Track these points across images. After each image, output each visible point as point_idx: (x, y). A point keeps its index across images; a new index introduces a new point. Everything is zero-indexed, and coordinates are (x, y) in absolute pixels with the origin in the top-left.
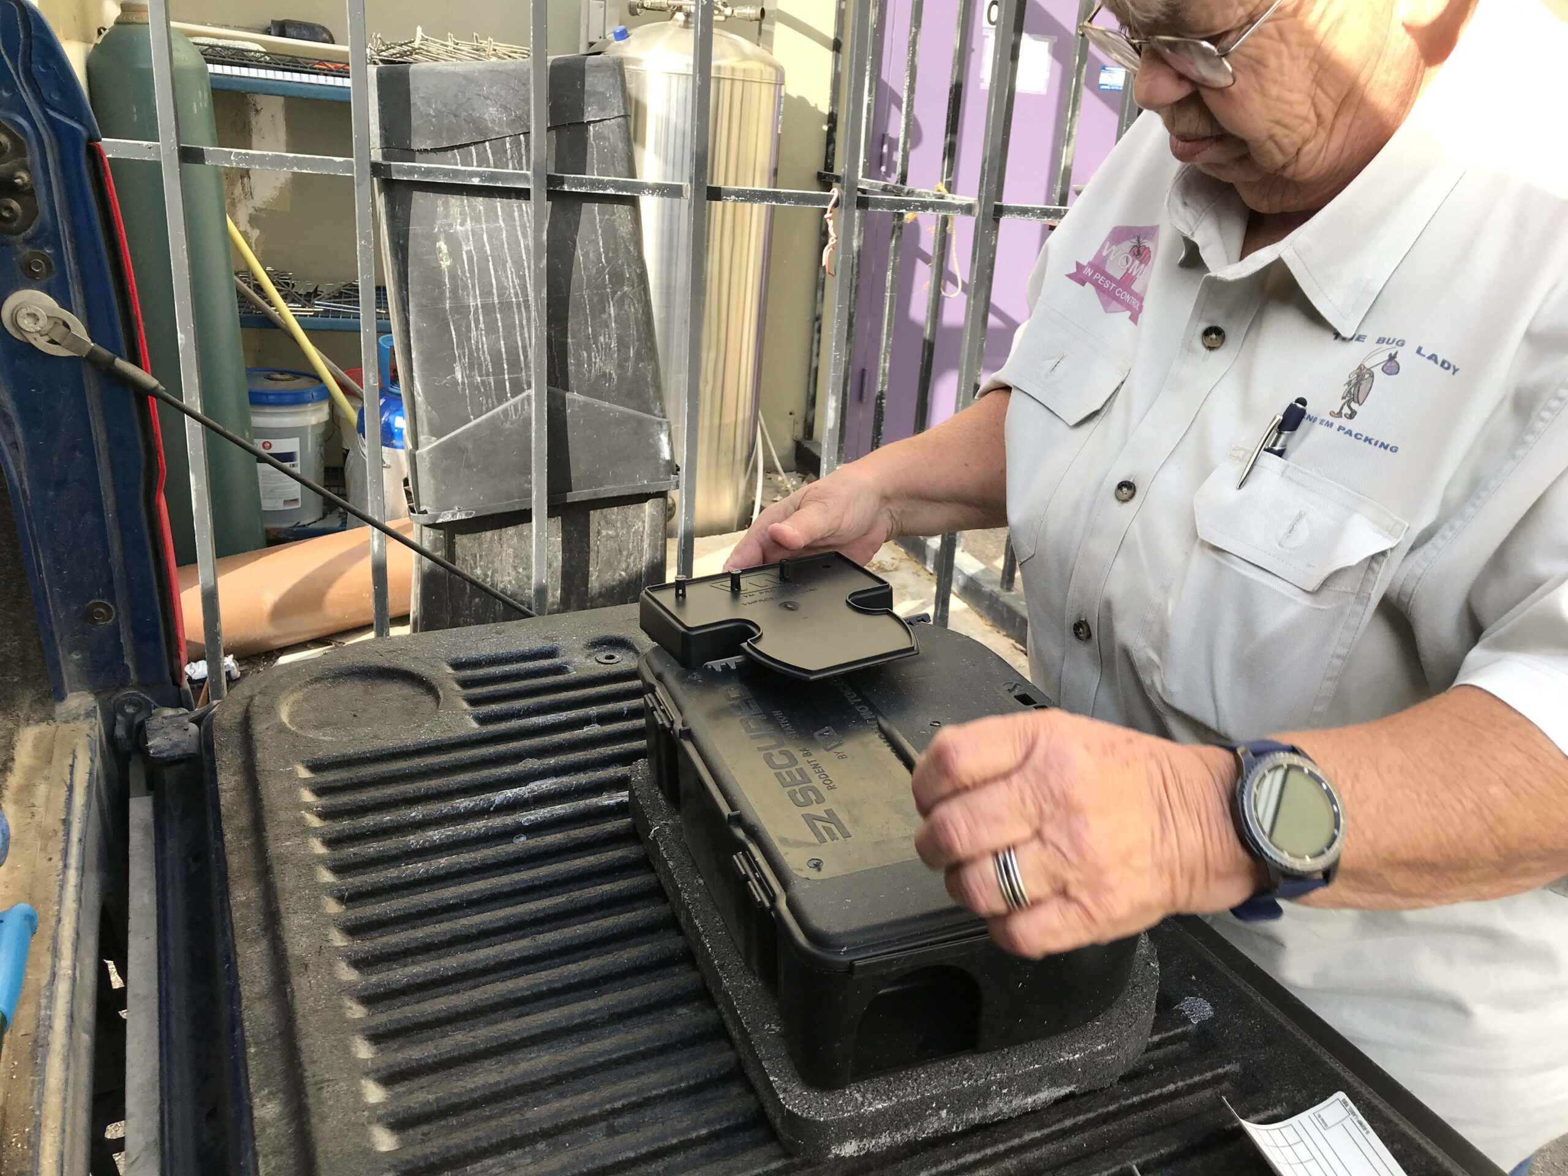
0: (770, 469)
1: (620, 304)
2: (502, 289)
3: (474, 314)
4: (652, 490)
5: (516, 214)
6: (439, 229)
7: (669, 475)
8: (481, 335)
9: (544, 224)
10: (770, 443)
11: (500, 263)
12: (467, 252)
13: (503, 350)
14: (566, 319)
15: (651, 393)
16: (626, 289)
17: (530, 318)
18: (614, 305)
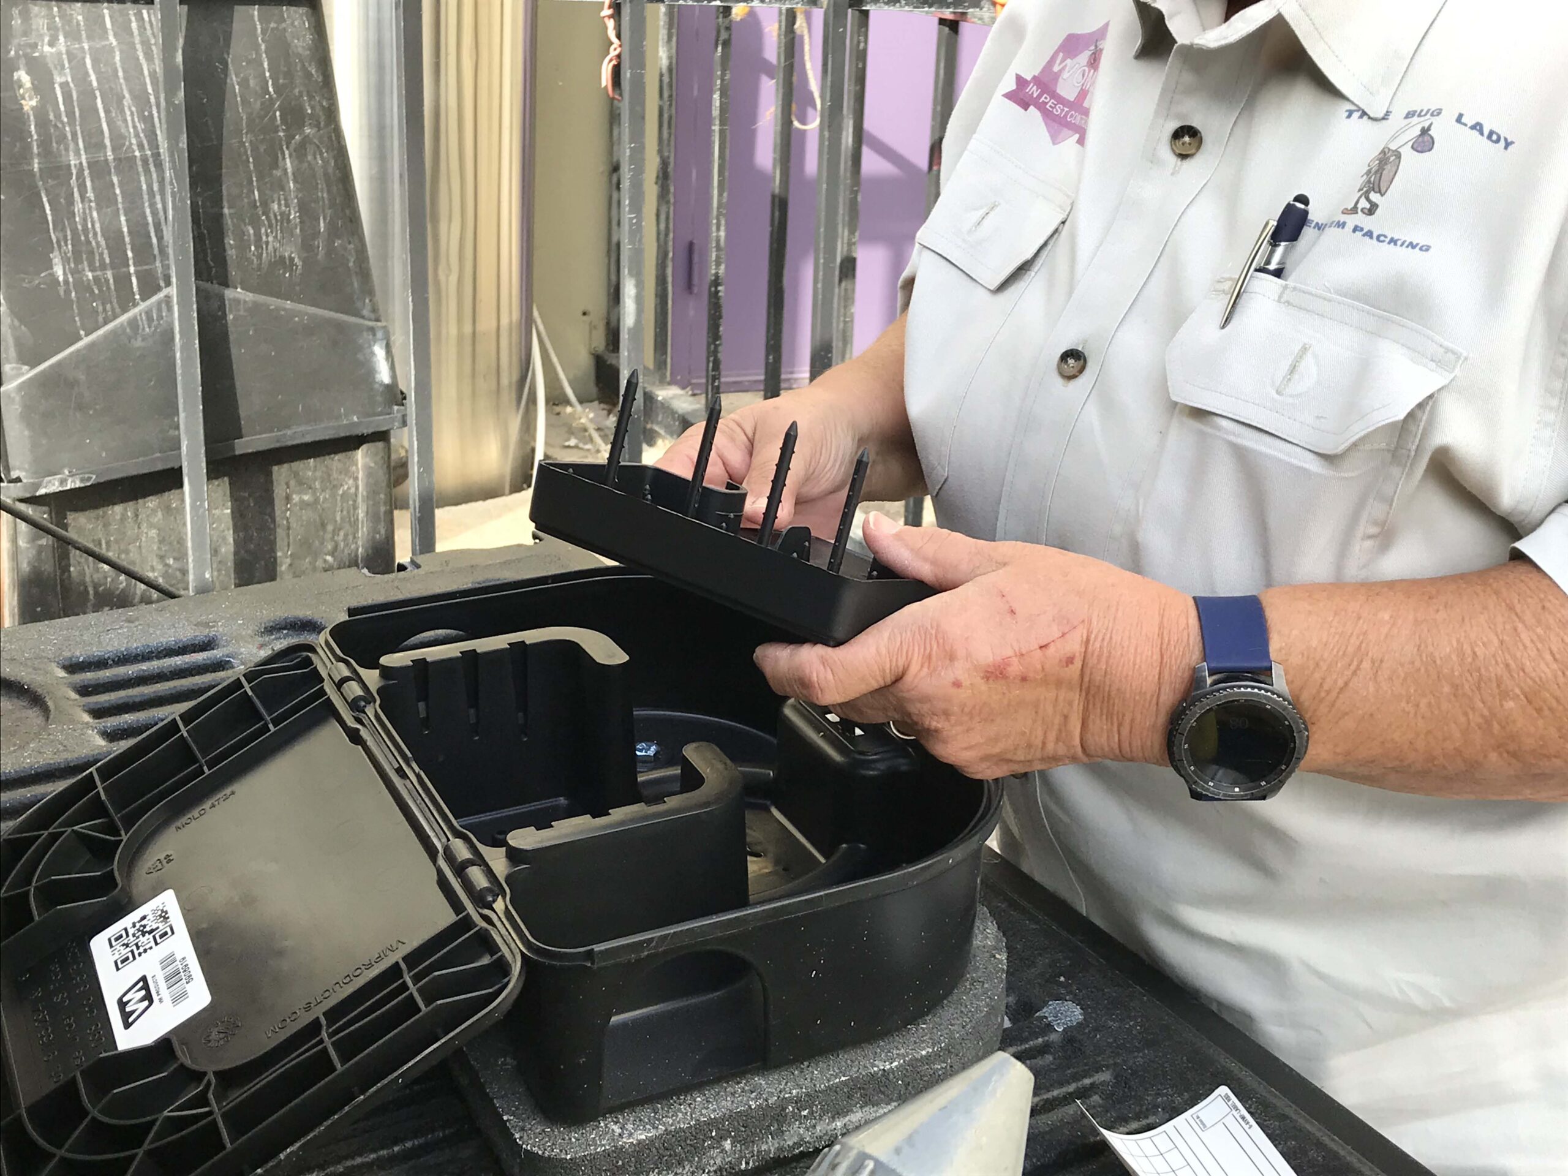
0: (556, 400)
1: (300, 153)
2: (118, 140)
3: (77, 179)
4: (366, 431)
5: (134, 25)
6: (16, 52)
7: (390, 407)
8: (90, 208)
9: (177, 39)
10: (555, 359)
11: (114, 100)
12: (62, 85)
13: (125, 229)
14: (218, 180)
15: (356, 285)
16: (308, 131)
17: (163, 179)
18: (290, 156)
